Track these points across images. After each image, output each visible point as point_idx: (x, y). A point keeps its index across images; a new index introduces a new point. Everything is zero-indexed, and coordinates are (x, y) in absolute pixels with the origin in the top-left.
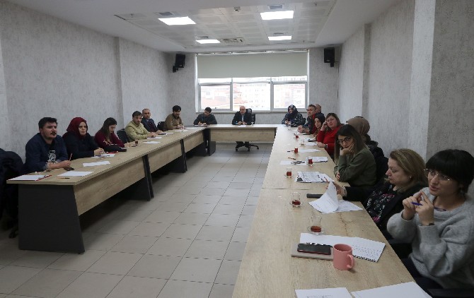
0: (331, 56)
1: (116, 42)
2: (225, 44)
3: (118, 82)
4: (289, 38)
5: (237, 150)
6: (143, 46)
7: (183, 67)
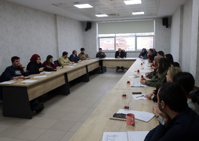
0: (166, 22)
1: (55, 17)
2: (110, 16)
3: (56, 37)
4: (143, 13)
5: (117, 71)
6: (70, 18)
7: (90, 29)
